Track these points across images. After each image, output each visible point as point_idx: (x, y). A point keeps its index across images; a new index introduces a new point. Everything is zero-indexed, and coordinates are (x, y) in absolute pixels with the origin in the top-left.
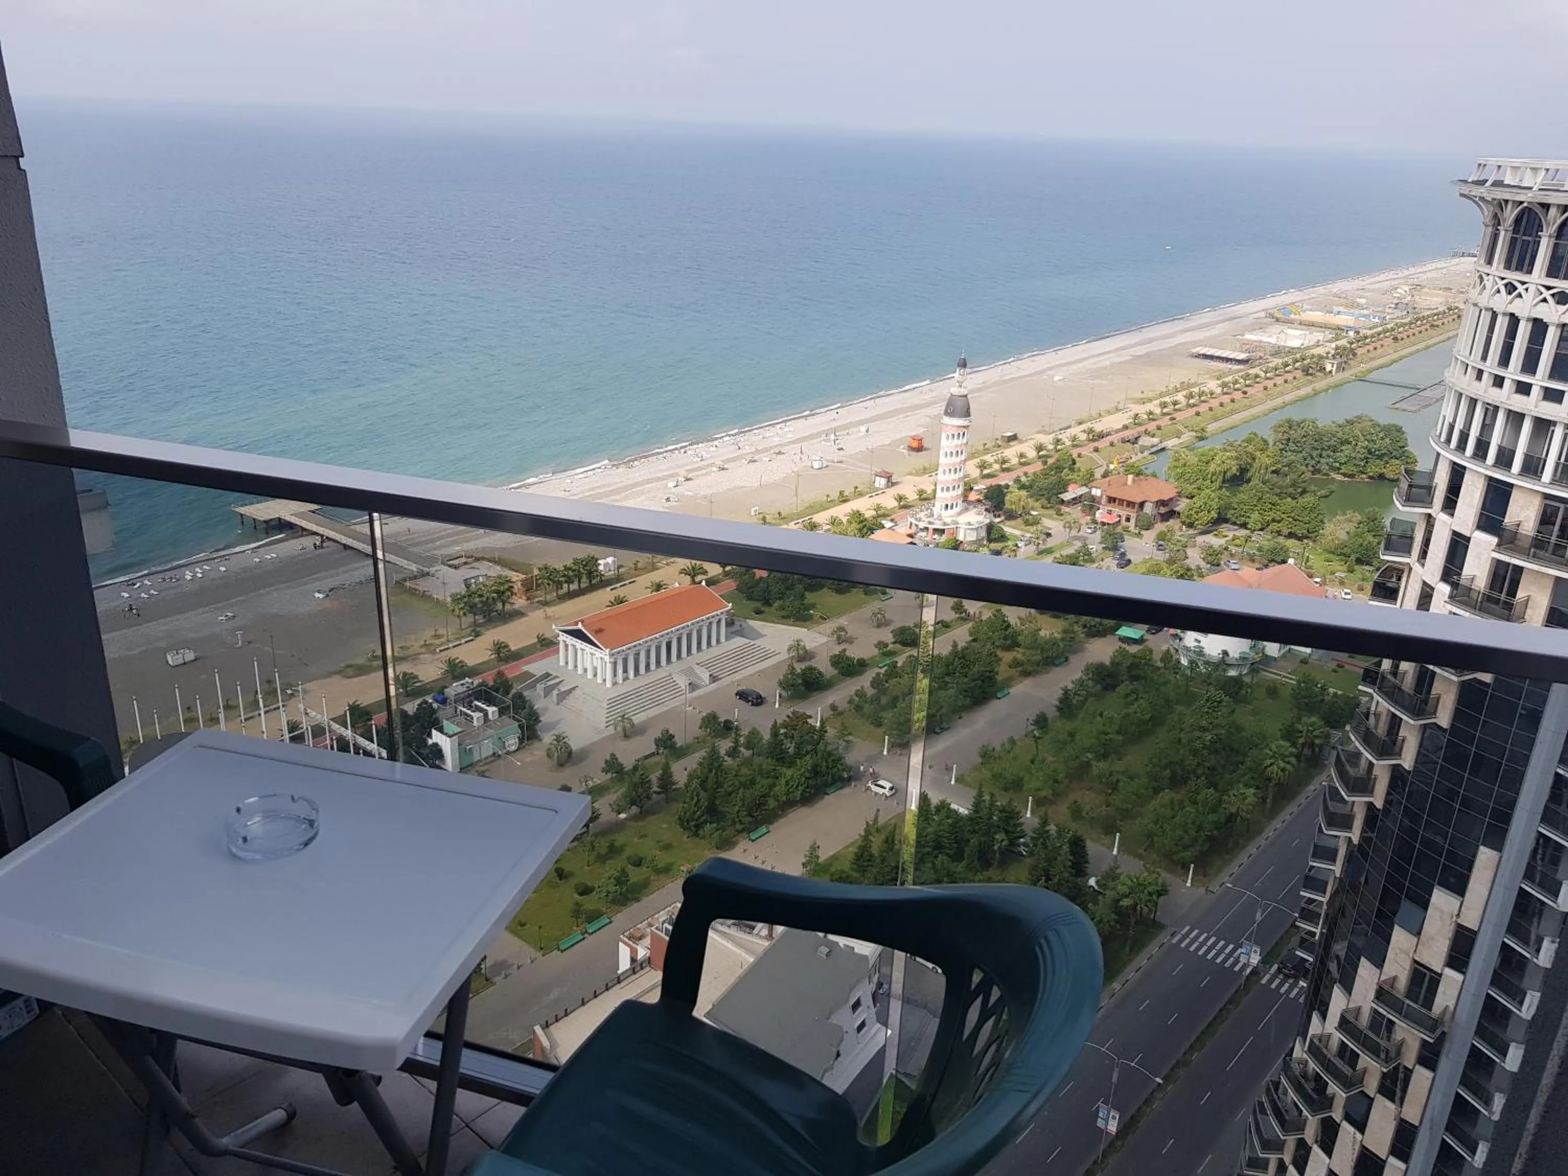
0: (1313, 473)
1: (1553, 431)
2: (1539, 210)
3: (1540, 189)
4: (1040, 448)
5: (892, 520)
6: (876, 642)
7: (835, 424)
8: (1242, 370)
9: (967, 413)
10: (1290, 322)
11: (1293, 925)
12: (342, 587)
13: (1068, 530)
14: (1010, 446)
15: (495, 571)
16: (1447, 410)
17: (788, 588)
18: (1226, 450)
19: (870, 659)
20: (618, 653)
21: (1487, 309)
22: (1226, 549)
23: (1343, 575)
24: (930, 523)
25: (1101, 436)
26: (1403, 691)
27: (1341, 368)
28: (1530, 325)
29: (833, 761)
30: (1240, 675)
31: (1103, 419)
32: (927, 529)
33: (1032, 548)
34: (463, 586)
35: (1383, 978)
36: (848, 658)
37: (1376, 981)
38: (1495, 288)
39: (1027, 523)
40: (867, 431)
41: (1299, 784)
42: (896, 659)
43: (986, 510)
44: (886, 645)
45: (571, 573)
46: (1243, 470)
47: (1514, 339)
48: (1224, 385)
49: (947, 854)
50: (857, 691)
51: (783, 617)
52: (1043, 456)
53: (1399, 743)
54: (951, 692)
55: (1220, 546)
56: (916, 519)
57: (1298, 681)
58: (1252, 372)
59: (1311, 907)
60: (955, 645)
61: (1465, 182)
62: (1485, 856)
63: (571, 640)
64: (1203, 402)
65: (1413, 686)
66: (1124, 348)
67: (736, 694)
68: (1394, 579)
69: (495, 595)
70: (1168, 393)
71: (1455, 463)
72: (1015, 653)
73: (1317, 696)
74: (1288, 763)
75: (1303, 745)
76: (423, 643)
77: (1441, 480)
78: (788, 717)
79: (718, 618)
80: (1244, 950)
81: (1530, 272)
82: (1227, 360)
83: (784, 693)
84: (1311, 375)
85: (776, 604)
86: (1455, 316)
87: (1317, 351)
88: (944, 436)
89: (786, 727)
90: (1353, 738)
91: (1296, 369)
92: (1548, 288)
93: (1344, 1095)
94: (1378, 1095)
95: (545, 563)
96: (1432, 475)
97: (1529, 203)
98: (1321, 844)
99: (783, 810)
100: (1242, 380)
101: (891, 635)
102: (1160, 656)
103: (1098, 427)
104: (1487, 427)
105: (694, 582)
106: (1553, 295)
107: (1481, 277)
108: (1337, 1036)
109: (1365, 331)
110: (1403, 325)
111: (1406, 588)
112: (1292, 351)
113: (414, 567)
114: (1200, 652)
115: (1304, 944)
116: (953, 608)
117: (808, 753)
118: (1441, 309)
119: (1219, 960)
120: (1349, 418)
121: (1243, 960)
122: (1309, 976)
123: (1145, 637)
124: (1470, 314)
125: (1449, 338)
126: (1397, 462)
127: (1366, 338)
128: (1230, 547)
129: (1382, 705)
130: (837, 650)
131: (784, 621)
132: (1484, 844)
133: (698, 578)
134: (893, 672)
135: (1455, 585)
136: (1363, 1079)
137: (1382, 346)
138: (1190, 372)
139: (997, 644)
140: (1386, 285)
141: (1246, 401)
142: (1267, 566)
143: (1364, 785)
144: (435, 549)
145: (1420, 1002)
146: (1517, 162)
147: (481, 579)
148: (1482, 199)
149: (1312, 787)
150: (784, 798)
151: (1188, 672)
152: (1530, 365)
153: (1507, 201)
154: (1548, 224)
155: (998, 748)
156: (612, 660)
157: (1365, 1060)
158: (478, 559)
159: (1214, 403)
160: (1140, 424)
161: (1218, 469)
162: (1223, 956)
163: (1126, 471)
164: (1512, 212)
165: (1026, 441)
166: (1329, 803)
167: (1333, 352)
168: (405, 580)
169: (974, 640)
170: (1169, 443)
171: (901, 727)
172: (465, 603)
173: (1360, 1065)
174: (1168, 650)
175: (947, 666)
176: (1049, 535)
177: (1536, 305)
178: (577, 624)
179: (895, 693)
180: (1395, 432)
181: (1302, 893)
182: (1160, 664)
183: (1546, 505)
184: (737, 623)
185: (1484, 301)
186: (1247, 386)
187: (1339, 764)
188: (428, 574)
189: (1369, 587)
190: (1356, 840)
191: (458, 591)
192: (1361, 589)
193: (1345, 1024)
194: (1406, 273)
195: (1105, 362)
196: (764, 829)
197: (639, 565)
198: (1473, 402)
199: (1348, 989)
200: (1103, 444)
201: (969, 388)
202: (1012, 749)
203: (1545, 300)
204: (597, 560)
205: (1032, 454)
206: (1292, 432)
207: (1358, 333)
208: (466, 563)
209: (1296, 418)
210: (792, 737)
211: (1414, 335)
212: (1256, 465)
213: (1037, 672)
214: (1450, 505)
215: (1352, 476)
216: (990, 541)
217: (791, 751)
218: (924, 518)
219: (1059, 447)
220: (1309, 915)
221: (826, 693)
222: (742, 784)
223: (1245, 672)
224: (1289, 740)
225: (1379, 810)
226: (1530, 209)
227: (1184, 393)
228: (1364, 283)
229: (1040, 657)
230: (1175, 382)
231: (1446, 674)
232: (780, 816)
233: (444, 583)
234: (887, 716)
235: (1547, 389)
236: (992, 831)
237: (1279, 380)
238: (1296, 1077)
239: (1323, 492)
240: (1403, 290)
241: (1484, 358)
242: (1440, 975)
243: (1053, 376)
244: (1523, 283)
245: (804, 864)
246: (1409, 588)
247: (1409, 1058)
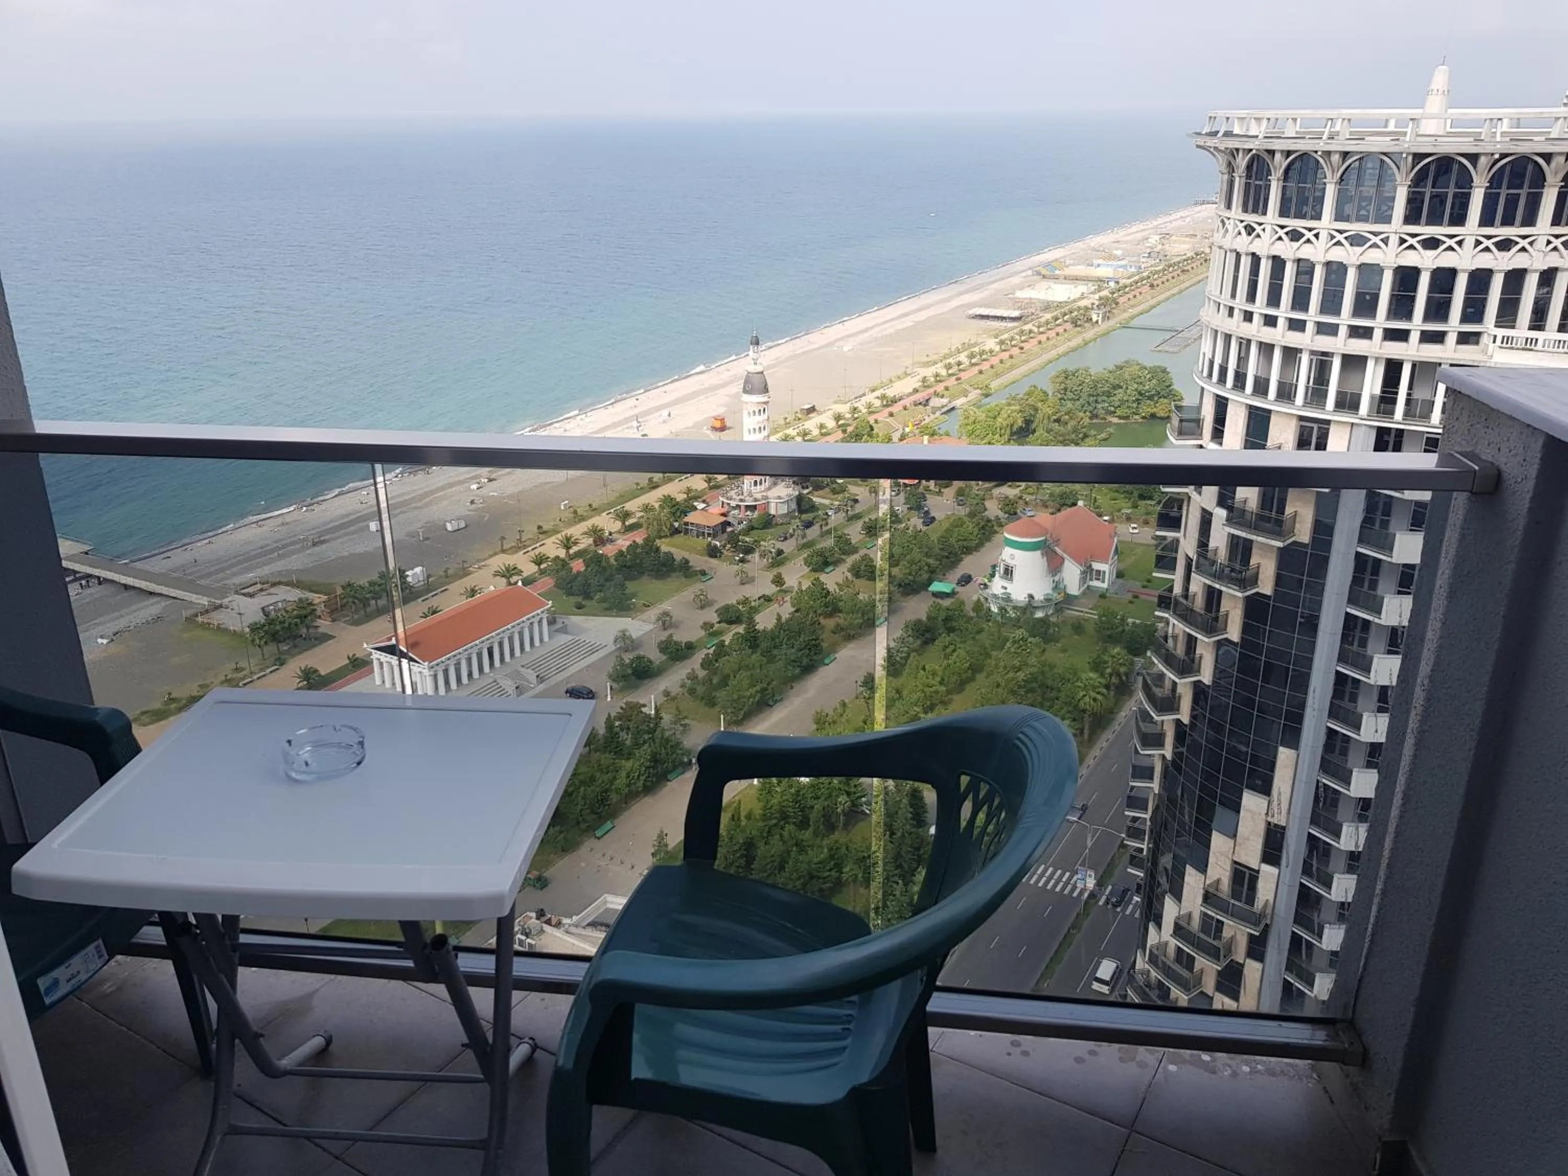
0: (1091, 418)
1: (1300, 358)
2: (1266, 156)
3: (1266, 137)
4: (838, 418)
5: (704, 502)
6: (701, 623)
7: (636, 411)
8: (1016, 327)
9: (765, 390)
10: (1056, 278)
11: (1123, 846)
12: (127, 630)
13: (873, 495)
14: (810, 419)
15: (294, 595)
16: (1206, 347)
17: (607, 580)
18: (1009, 404)
19: (698, 641)
20: (438, 665)
21: (1231, 251)
22: (1021, 498)
23: (1129, 511)
24: (741, 500)
25: (894, 401)
26: (1195, 611)
27: (1106, 318)
28: (1270, 262)
29: (672, 746)
30: (1047, 615)
31: (895, 385)
32: (738, 507)
33: (842, 515)
34: (261, 614)
35: (1208, 882)
36: (676, 643)
37: (1202, 886)
38: (1236, 231)
39: (834, 492)
40: (669, 415)
41: (1112, 713)
42: (723, 638)
43: (794, 483)
44: (712, 626)
45: (377, 588)
46: (1028, 422)
47: (1257, 276)
48: (1002, 342)
49: (794, 823)
50: (689, 673)
51: (606, 609)
52: (843, 425)
53: (1197, 661)
54: (780, 664)
55: (1015, 496)
56: (727, 498)
57: (1100, 617)
58: (1027, 327)
59: (1136, 825)
60: (779, 618)
61: (1199, 134)
62: (1284, 755)
63: (385, 657)
64: (984, 360)
65: (1204, 606)
66: (905, 315)
67: (567, 692)
68: (1175, 509)
69: (298, 620)
70: (951, 355)
71: (1218, 396)
72: (837, 619)
73: (1117, 627)
74: (1098, 693)
75: (1111, 675)
76: (224, 678)
77: (1208, 413)
78: (622, 708)
79: (538, 618)
80: (1079, 876)
81: (1264, 213)
82: (1003, 318)
83: (615, 685)
84: (1080, 326)
85: (597, 597)
86: (1202, 260)
87: (1083, 303)
88: (745, 413)
89: (620, 719)
90: (1156, 661)
91: (1067, 321)
92: (1282, 227)
93: (1186, 998)
94: (1217, 993)
95: (347, 580)
96: (1199, 409)
97: (1257, 150)
98: (1137, 763)
99: (626, 803)
100: (1018, 337)
101: (715, 615)
102: (972, 606)
103: (891, 393)
104: (1242, 360)
105: (510, 584)
106: (1287, 233)
107: (1223, 221)
108: (1173, 943)
109: (1124, 281)
110: (1157, 272)
111: (1187, 514)
112: (1060, 305)
113: (204, 601)
114: (1008, 599)
115: (1134, 861)
116: (773, 582)
117: (645, 742)
118: (1189, 255)
119: (1058, 889)
120: (1119, 363)
121: (1080, 885)
122: (1142, 892)
123: (956, 590)
124: (1217, 257)
125: (1199, 282)
126: (1166, 401)
127: (1126, 287)
128: (1025, 496)
129: (1178, 627)
130: (664, 636)
131: (607, 613)
132: (1281, 745)
133: (513, 579)
134: (721, 650)
135: (1230, 509)
136: (1201, 979)
137: (1140, 293)
138: (972, 332)
139: (819, 612)
140: (1139, 236)
141: (1023, 355)
142: (1059, 510)
143: (1169, 704)
144: (226, 579)
145: (1244, 899)
146: (1243, 113)
147: (280, 604)
148: (1216, 148)
149: (1123, 714)
150: (627, 790)
151: (999, 618)
152: (1274, 299)
153: (1237, 150)
154: (1275, 168)
155: (831, 713)
156: (432, 673)
157: (1202, 962)
158: (274, 585)
159: (995, 361)
160: (928, 387)
161: (1005, 423)
162: (1061, 884)
163: (921, 432)
164: (1243, 158)
165: (824, 412)
166: (1141, 723)
167: (1097, 303)
168: (196, 615)
169: (797, 611)
170: (958, 403)
171: (735, 705)
172: (266, 632)
173: (1197, 967)
174: (979, 600)
175: (773, 639)
176: (856, 501)
177: (1273, 243)
178: (390, 639)
179: (726, 671)
180: (1160, 374)
181: (1126, 813)
182: (972, 614)
183: (1301, 426)
184: (559, 621)
185: (1228, 243)
186: (1023, 342)
187: (1146, 688)
188: (221, 606)
189: (1153, 519)
190: (1169, 756)
191: (257, 619)
192: (1146, 523)
193: (1179, 930)
194: (1155, 223)
195: (890, 329)
196: (608, 825)
197: (450, 572)
198: (1228, 337)
199: (1178, 896)
200: (896, 409)
201: (765, 364)
202: (844, 712)
203: (1280, 238)
204: (404, 572)
205: (831, 424)
206: (1068, 382)
207: (1117, 283)
208: (261, 590)
209: (1071, 368)
210: (628, 729)
211: (1168, 280)
212: (1040, 415)
213: (860, 635)
214: (1218, 434)
215: (1127, 418)
216: (801, 511)
217: (628, 742)
218: (734, 497)
219: (856, 415)
220: (1135, 833)
221: (657, 680)
222: (582, 782)
223: (1051, 612)
224: (1097, 671)
225: (1186, 726)
226: (1258, 156)
227: (966, 353)
228: (1117, 236)
229: (861, 621)
230: (957, 344)
231: (1231, 591)
232: (625, 809)
233: (240, 614)
234: (721, 695)
235: (1291, 320)
236: (834, 794)
237: (1052, 334)
238: (1141, 987)
239: (1103, 435)
240: (1154, 239)
241: (1233, 296)
242: (1258, 872)
243: (842, 347)
244: (1260, 224)
245: (653, 854)
246: (1190, 516)
247: (1240, 955)
